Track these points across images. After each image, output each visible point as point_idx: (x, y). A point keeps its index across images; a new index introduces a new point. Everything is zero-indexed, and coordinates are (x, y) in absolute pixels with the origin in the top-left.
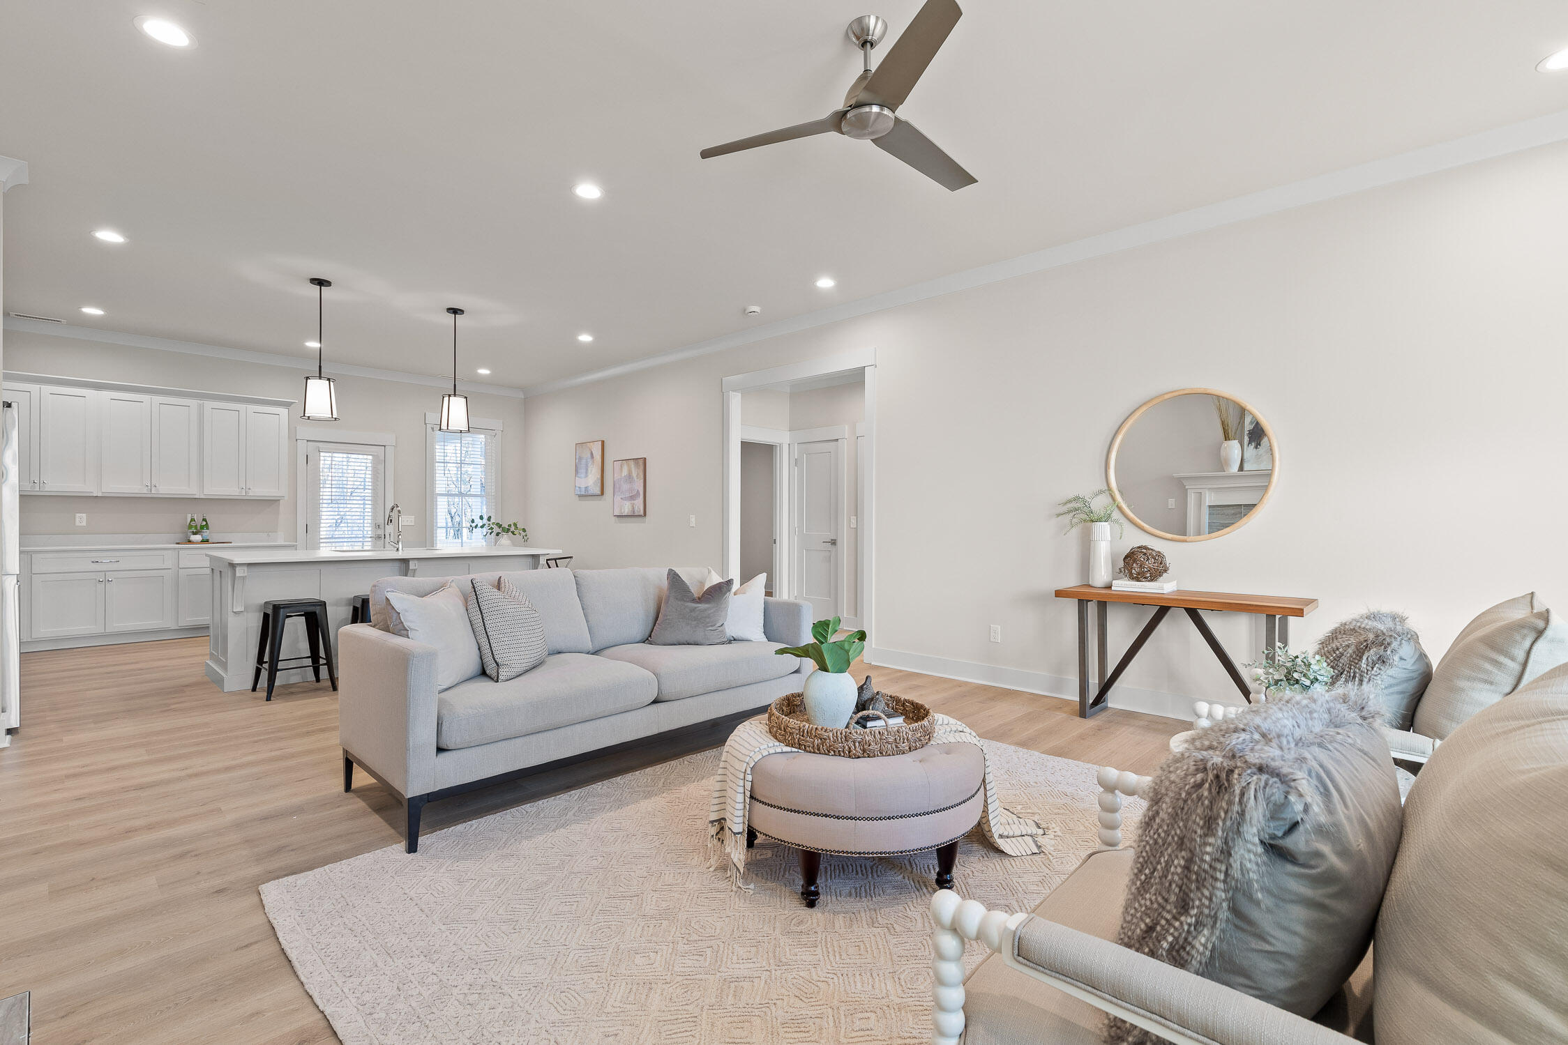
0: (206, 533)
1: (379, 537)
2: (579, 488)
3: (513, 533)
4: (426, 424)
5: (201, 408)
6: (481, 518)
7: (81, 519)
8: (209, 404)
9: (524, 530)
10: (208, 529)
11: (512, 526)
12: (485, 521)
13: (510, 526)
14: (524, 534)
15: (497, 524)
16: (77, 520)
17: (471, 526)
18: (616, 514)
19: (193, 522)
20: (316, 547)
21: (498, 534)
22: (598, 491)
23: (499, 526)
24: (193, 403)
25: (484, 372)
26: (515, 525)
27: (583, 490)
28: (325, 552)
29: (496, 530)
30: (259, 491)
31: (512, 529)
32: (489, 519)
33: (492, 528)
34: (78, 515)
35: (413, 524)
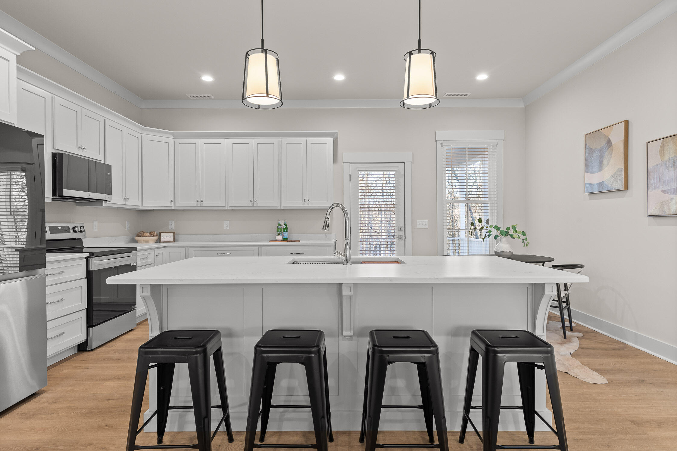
0: (286, 235)
1: (400, 238)
2: (591, 184)
3: (511, 236)
4: (436, 141)
5: (280, 143)
6: (480, 221)
7: (227, 225)
8: (284, 140)
9: (524, 234)
10: (287, 231)
11: (511, 229)
12: (484, 223)
13: (508, 228)
14: (524, 237)
15: (496, 227)
16: (225, 225)
17: (471, 229)
18: (651, 212)
19: (279, 226)
21: (496, 238)
22: (620, 185)
23: (498, 229)
24: (275, 140)
25: (482, 77)
26: (514, 228)
27: (596, 186)
29: (494, 233)
30: (315, 202)
31: (511, 232)
32: (487, 222)
33: (490, 231)
34: (225, 222)
35: (427, 227)
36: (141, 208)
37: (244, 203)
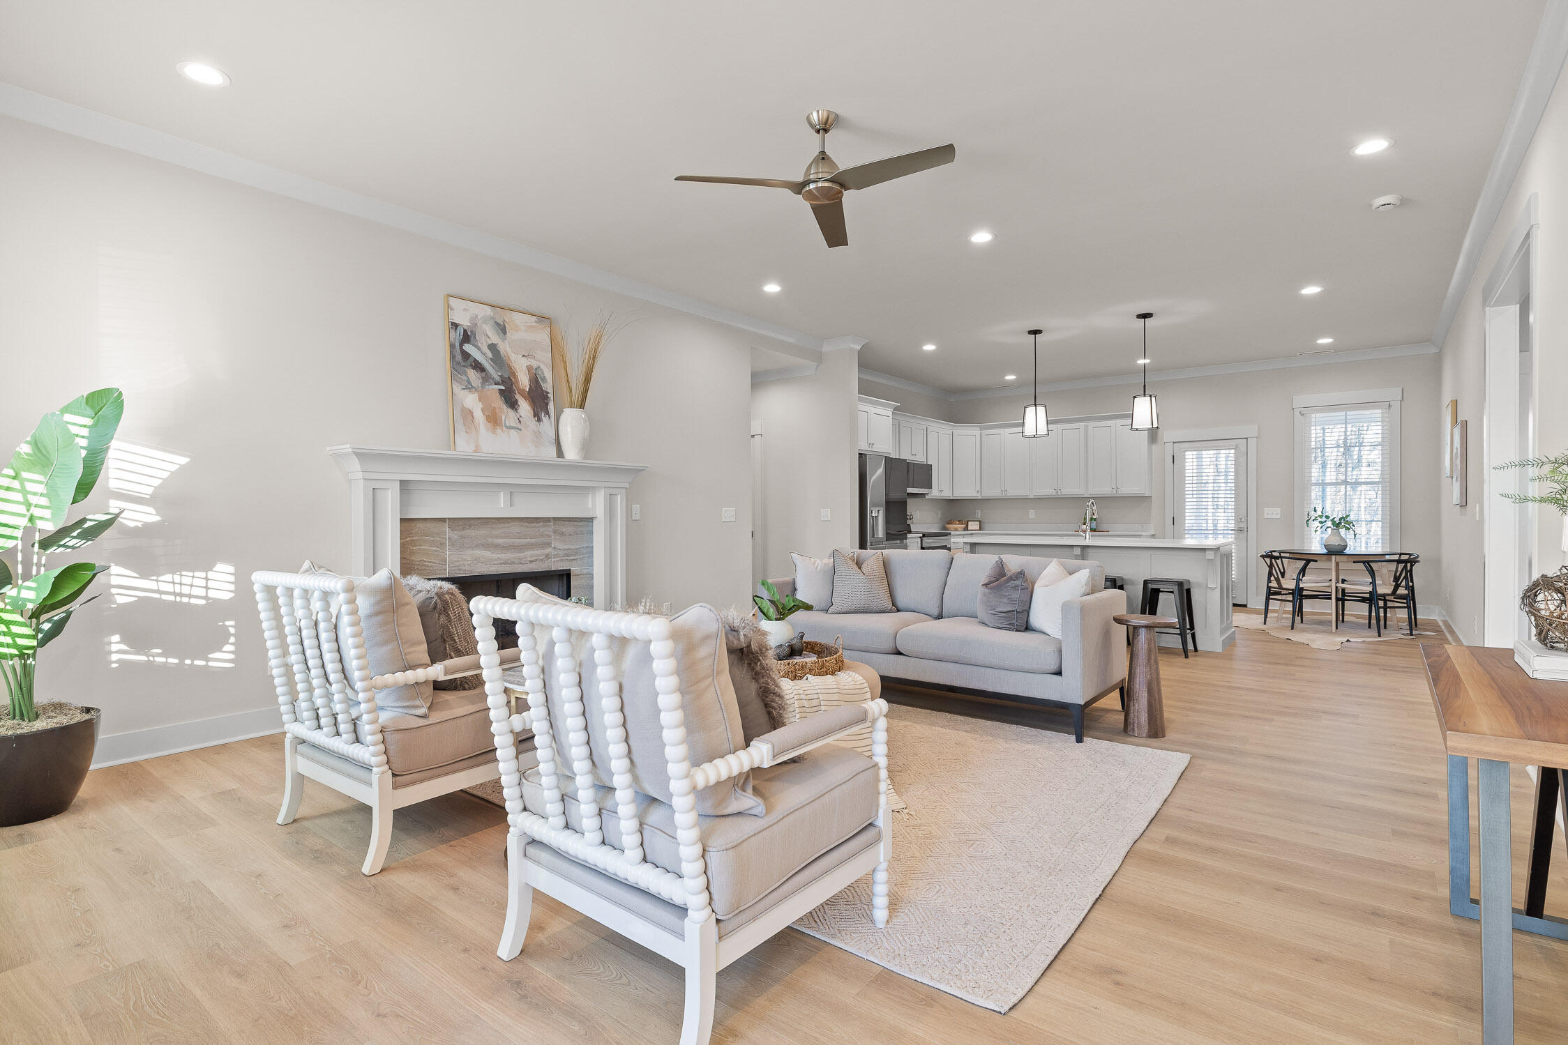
1: (1241, 530)
4: (1293, 409)
5: (1085, 428)
7: (1032, 514)
8: (1091, 424)
16: (1030, 514)
20: (1182, 537)
24: (1081, 425)
25: (1325, 341)
28: (1189, 542)
30: (1128, 489)
35: (1279, 517)
36: (952, 498)
37: (1048, 491)
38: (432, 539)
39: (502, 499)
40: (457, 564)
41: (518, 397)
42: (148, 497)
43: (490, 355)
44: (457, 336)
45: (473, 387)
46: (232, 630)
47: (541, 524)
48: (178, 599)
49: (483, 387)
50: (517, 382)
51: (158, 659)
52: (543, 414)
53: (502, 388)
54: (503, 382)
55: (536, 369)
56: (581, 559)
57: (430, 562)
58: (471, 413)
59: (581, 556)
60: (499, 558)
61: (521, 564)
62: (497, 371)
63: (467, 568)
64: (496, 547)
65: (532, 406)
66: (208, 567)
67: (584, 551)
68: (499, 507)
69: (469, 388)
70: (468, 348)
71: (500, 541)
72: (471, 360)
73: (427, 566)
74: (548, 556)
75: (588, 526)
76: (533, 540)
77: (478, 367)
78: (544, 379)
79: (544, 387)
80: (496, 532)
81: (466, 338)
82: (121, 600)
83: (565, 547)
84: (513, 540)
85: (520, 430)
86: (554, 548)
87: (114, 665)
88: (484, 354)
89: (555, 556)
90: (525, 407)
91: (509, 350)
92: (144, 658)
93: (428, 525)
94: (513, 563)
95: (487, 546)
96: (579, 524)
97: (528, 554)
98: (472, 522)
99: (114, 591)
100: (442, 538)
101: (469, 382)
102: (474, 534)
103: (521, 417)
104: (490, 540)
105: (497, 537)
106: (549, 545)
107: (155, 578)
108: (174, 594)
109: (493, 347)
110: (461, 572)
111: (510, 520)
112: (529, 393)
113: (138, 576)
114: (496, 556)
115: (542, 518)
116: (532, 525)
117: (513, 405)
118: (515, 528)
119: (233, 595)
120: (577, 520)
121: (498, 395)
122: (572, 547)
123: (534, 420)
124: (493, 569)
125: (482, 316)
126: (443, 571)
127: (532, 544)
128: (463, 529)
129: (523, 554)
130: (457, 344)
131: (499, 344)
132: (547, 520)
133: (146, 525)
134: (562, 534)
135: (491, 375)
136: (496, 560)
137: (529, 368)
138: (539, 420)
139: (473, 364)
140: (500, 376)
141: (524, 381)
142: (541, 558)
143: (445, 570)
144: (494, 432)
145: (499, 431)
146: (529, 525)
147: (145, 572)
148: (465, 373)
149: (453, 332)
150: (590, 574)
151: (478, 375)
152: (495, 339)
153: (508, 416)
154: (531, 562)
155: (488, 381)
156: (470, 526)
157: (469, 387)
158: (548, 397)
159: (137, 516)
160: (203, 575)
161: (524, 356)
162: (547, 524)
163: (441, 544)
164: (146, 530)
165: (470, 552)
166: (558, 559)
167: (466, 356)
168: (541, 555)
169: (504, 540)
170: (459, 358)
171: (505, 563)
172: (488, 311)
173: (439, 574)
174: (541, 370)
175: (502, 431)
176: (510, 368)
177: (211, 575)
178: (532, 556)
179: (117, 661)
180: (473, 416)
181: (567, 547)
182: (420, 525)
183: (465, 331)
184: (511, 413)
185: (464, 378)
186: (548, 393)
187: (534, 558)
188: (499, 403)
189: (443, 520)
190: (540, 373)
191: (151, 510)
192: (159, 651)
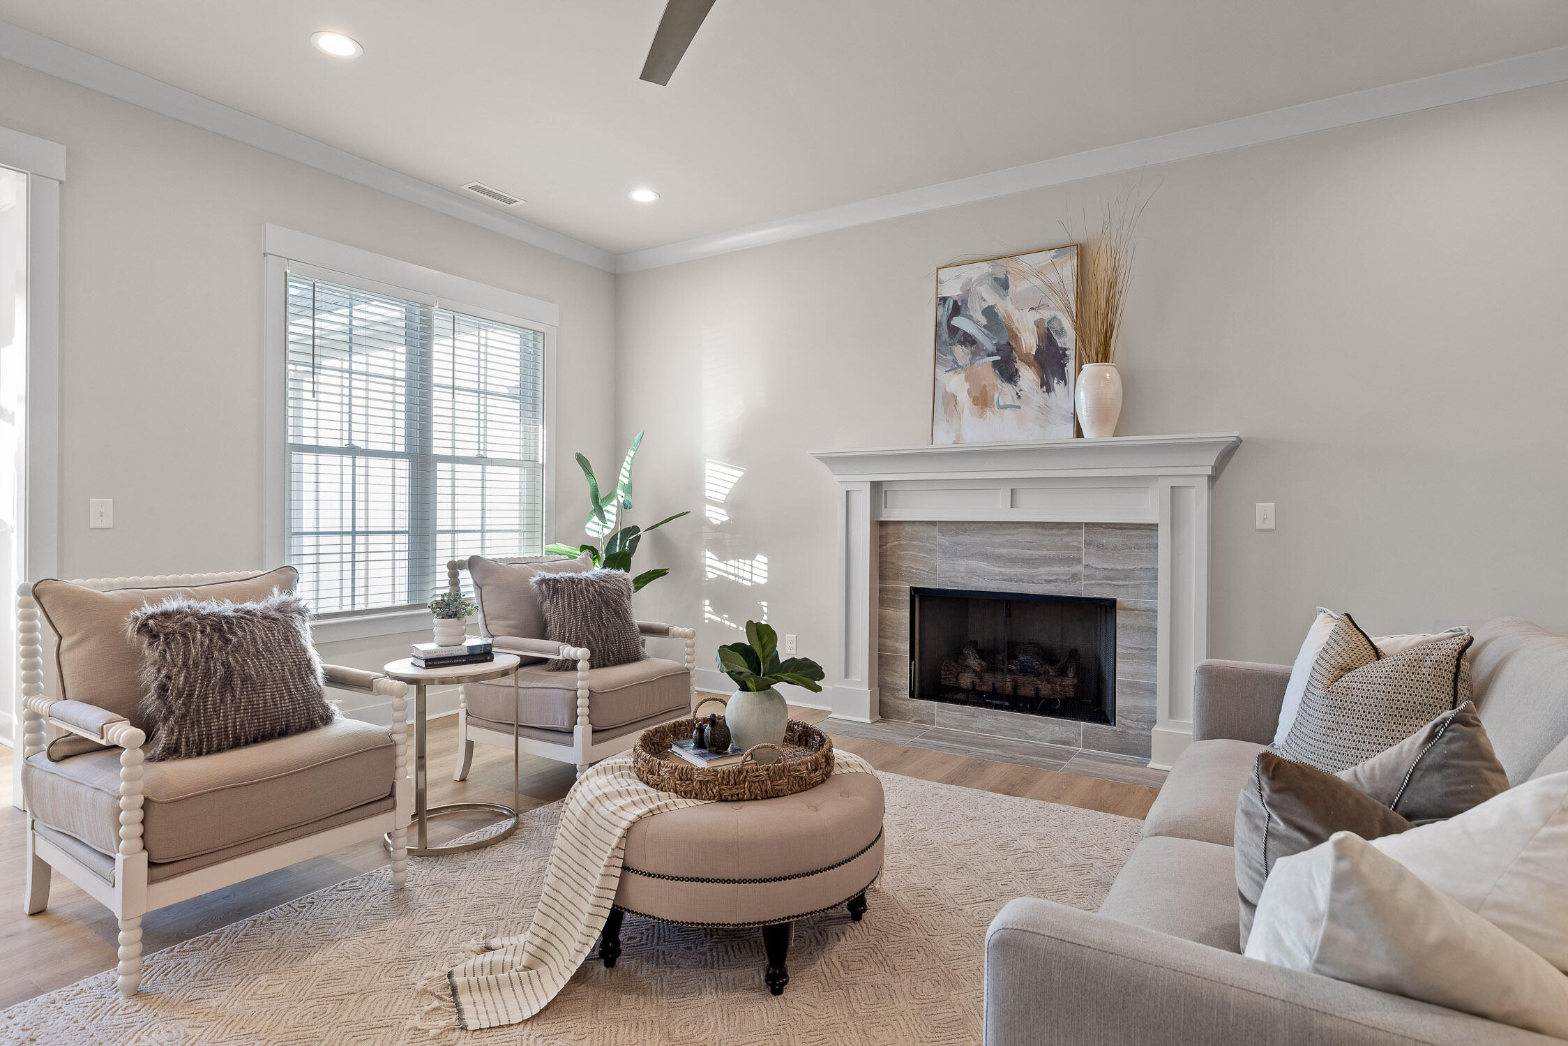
38: (921, 544)
39: (1003, 497)
40: (948, 574)
41: (1019, 365)
42: (723, 502)
43: (984, 321)
44: (945, 311)
45: (959, 367)
46: (765, 610)
47: (1065, 532)
48: (737, 579)
49: (972, 364)
50: (1020, 347)
51: (727, 623)
52: (1056, 381)
53: (997, 358)
54: (999, 349)
55: (1049, 322)
56: (1136, 586)
57: (918, 569)
58: (954, 397)
59: (1137, 582)
60: (1001, 572)
61: (1033, 583)
62: (991, 339)
63: (959, 580)
64: (998, 559)
65: (1038, 374)
66: (752, 558)
67: (1142, 574)
68: (995, 508)
69: (955, 369)
70: (958, 321)
71: (1004, 551)
72: (960, 334)
73: (915, 573)
74: (1075, 577)
75: (1150, 537)
76: (1053, 553)
77: (968, 340)
78: (1061, 332)
79: (1060, 342)
80: (997, 540)
81: (957, 310)
82: (711, 576)
83: (1105, 566)
84: (1021, 551)
85: (1019, 407)
86: (1086, 566)
87: (707, 621)
88: (976, 323)
89: (1087, 577)
90: (1028, 376)
91: (1010, 308)
92: (719, 620)
93: (917, 528)
94: (1021, 580)
95: (985, 557)
96: (1134, 533)
97: (1044, 571)
98: (967, 526)
99: (707, 569)
100: (933, 544)
101: (955, 362)
102: (969, 541)
103: (1021, 390)
104: (990, 550)
105: (1001, 545)
106: (1079, 561)
107: (725, 562)
108: (734, 575)
109: (989, 312)
110: (953, 584)
111: (1018, 525)
112: (1036, 356)
113: (717, 559)
114: (997, 570)
115: (1067, 523)
116: (1050, 532)
117: (1010, 376)
118: (1025, 536)
119: (766, 581)
120: (1130, 527)
121: (991, 369)
122: (1120, 567)
123: (1040, 391)
124: (993, 586)
125: (976, 278)
126: (932, 581)
127: (1050, 559)
128: (957, 535)
129: (1035, 570)
130: (945, 321)
131: (999, 306)
132: (1077, 526)
133: (722, 523)
134: (1101, 547)
135: (983, 346)
136: (997, 574)
137: (1038, 324)
138: (1049, 390)
139: (962, 338)
140: (995, 345)
141: (1029, 342)
142: (1064, 578)
143: (935, 579)
144: (981, 416)
145: (988, 413)
146: (1046, 532)
147: (722, 558)
148: (951, 353)
149: (940, 308)
150: (1152, 611)
151: (967, 350)
152: (991, 298)
153: (1005, 393)
154: (1048, 582)
155: (979, 355)
156: (965, 531)
157: (955, 367)
158: (1065, 355)
159: (717, 516)
160: (748, 562)
161: (1032, 309)
162: (1074, 532)
163: (931, 550)
164: (722, 527)
165: (963, 562)
166: (1093, 582)
167: (954, 330)
168: (1063, 574)
169: (1009, 550)
170: (945, 335)
171: (1010, 580)
172: (986, 268)
173: (928, 584)
174: (1059, 320)
175: (993, 413)
176: (1010, 330)
177: (755, 563)
178: (1048, 574)
179: (709, 619)
180: (956, 401)
181: (1109, 566)
182: (908, 528)
183: (955, 303)
184: (1008, 388)
185: (951, 358)
186: (1066, 349)
187: (1053, 578)
188: (991, 377)
189: (933, 523)
190: (1055, 325)
191: (724, 512)
192: (727, 616)
